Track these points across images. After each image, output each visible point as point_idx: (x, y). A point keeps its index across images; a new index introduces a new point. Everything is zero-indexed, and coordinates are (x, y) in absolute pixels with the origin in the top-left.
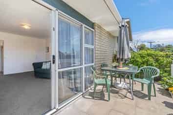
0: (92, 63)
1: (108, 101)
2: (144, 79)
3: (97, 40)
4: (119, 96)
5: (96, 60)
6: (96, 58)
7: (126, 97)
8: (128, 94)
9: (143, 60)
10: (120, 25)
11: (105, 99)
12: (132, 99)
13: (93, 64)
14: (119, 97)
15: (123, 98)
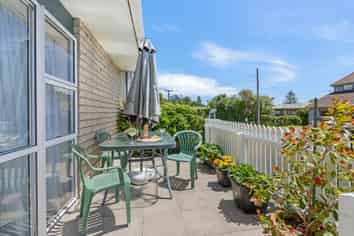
0: (70, 133)
1: (126, 226)
2: (181, 154)
3: (84, 69)
4: (146, 200)
5: (83, 124)
6: (82, 117)
7: (158, 198)
8: (160, 189)
9: (173, 120)
10: (141, 47)
11: (117, 224)
12: (170, 198)
13: (73, 136)
14: (146, 204)
15: (154, 203)
